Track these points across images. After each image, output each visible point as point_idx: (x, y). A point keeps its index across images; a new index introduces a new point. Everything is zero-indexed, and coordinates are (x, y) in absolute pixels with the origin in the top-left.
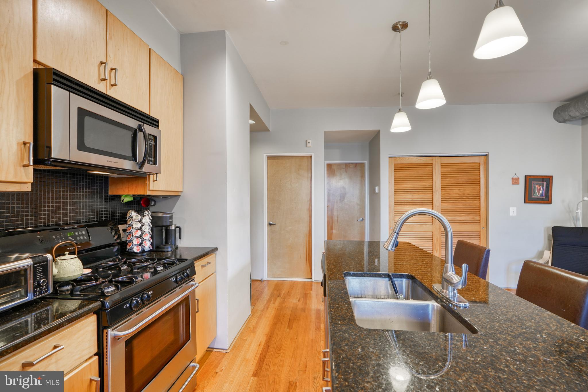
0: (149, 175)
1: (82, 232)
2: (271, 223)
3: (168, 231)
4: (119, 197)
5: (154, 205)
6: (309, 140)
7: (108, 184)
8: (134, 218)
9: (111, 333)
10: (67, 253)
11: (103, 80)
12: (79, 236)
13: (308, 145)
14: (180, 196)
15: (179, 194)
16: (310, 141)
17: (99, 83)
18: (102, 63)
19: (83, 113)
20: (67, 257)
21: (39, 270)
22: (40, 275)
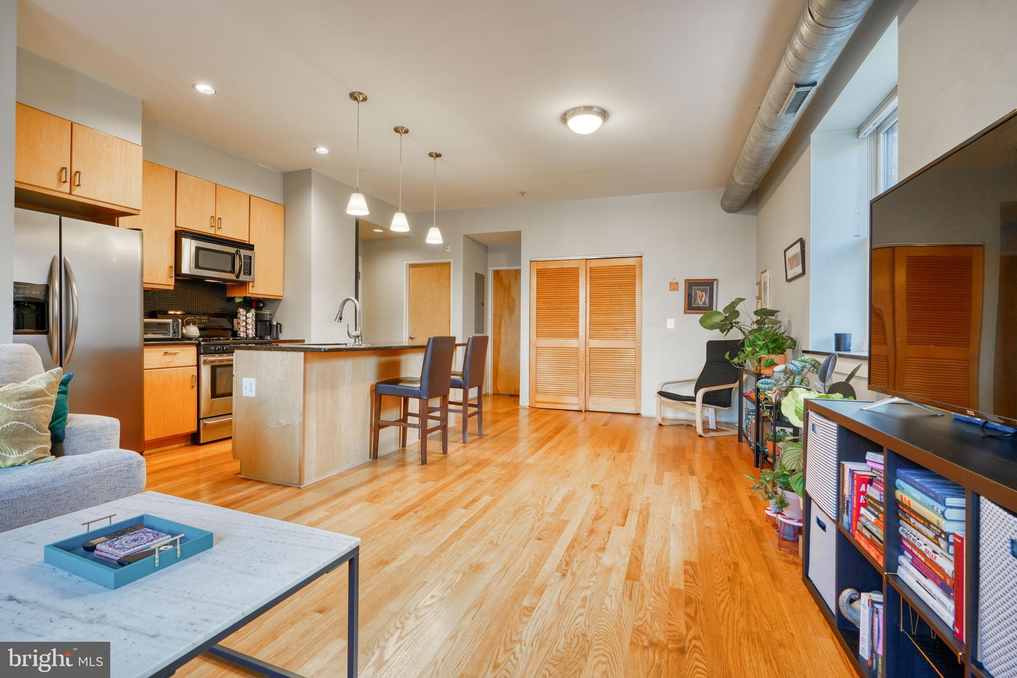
0: (249, 282)
1: (205, 317)
2: (413, 337)
3: (271, 325)
4: (234, 298)
5: (263, 306)
6: (447, 245)
7: (226, 289)
8: (241, 313)
9: (203, 358)
11: (212, 227)
13: (446, 250)
14: (281, 300)
15: (280, 298)
16: (449, 247)
17: (210, 229)
18: (212, 217)
19: (198, 249)
20: (191, 325)
21: (175, 325)
22: (175, 328)
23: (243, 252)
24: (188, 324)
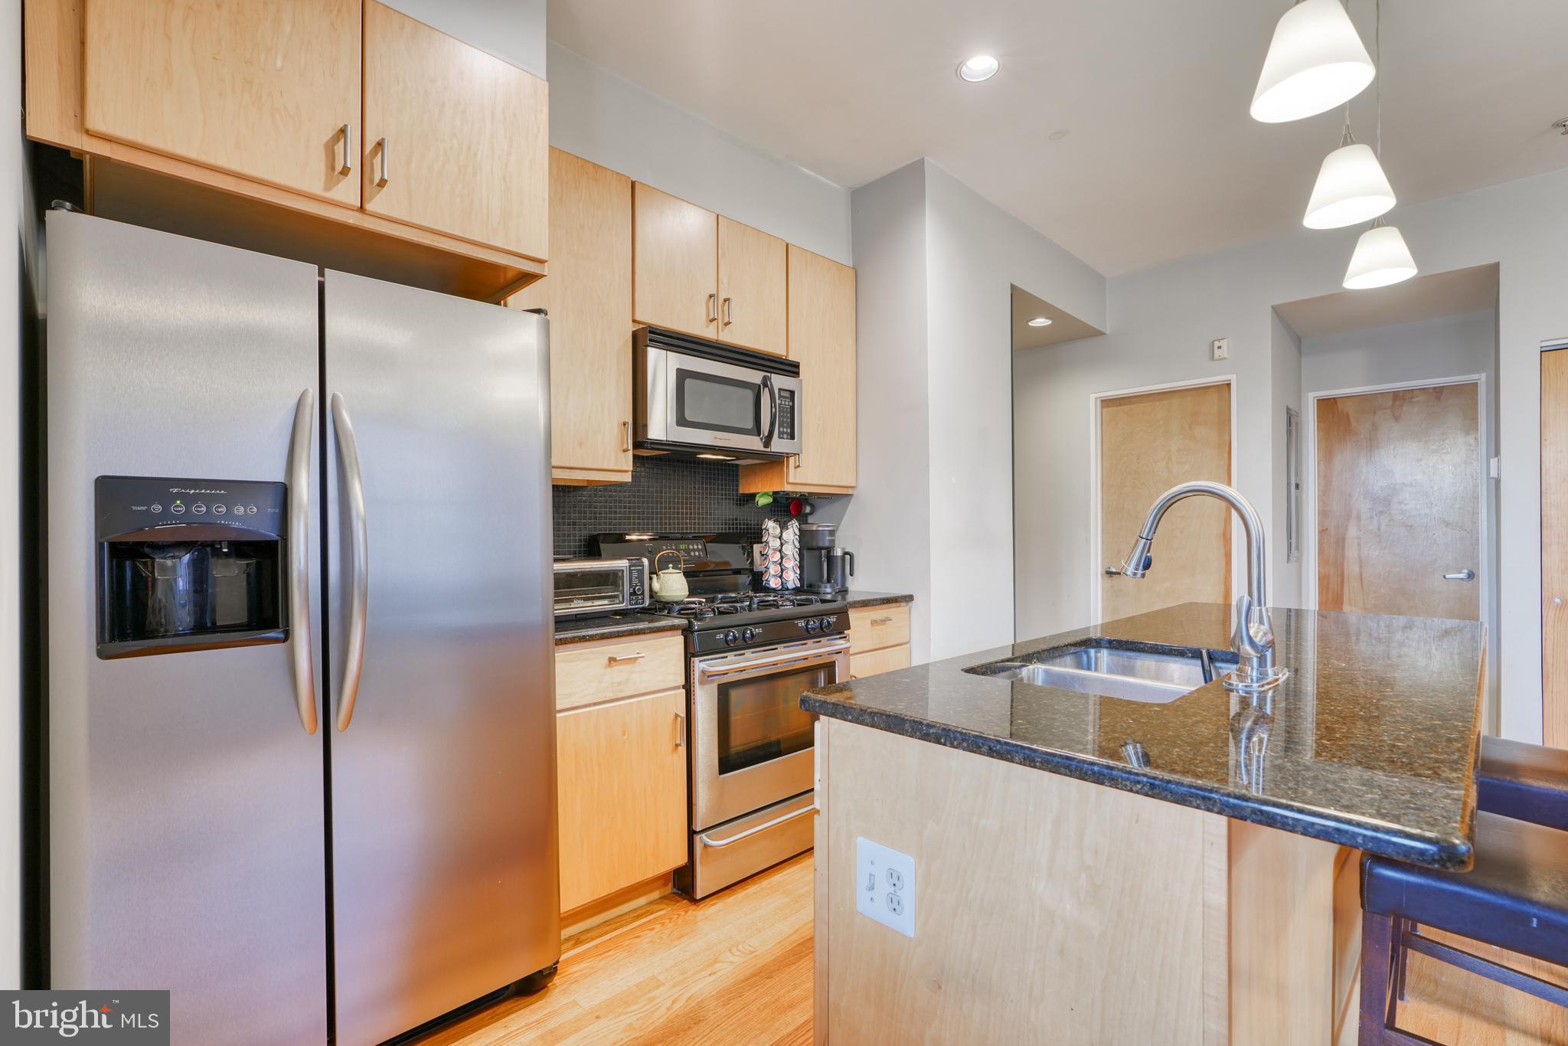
0: (788, 456)
1: (697, 545)
2: (1114, 570)
3: (830, 558)
4: (753, 496)
5: (811, 513)
6: (1219, 340)
7: (737, 476)
8: (771, 531)
9: (699, 665)
10: (671, 565)
11: (712, 320)
12: (694, 550)
13: (1217, 353)
14: (852, 495)
15: (850, 492)
16: (1224, 343)
17: (707, 326)
18: (711, 296)
19: (683, 375)
20: (671, 570)
21: (635, 574)
22: (635, 581)
23: (779, 381)
24: (663, 564)
